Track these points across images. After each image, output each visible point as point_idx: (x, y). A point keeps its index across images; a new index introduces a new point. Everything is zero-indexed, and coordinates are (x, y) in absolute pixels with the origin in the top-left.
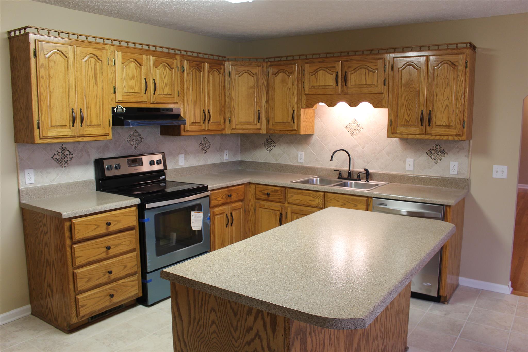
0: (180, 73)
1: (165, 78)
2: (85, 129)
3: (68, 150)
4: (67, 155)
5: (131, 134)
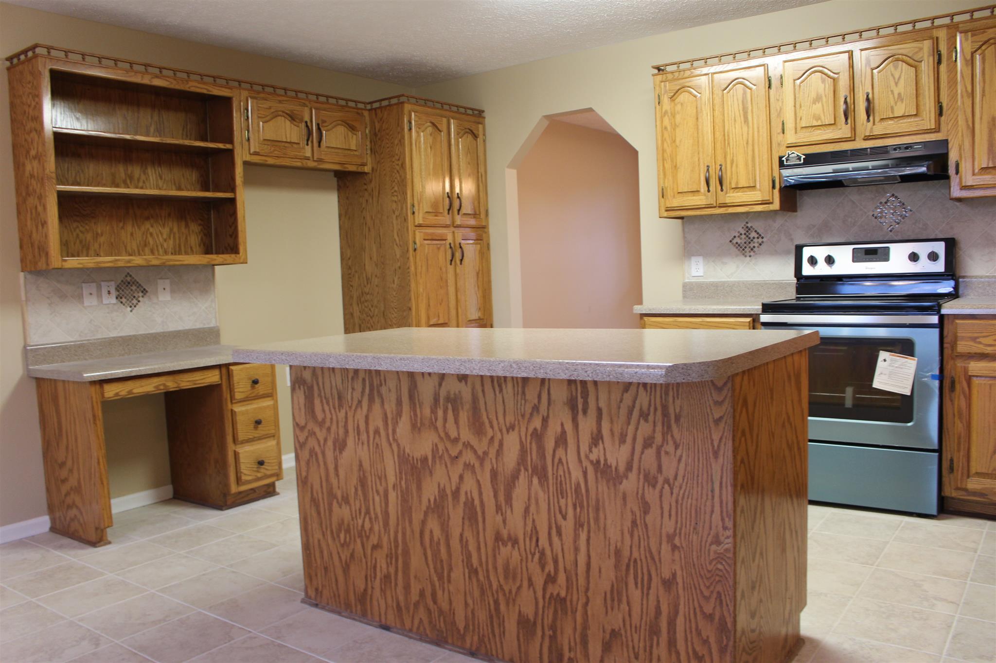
1: (896, 84)
2: (728, 195)
3: (756, 231)
4: (754, 238)
5: (881, 203)
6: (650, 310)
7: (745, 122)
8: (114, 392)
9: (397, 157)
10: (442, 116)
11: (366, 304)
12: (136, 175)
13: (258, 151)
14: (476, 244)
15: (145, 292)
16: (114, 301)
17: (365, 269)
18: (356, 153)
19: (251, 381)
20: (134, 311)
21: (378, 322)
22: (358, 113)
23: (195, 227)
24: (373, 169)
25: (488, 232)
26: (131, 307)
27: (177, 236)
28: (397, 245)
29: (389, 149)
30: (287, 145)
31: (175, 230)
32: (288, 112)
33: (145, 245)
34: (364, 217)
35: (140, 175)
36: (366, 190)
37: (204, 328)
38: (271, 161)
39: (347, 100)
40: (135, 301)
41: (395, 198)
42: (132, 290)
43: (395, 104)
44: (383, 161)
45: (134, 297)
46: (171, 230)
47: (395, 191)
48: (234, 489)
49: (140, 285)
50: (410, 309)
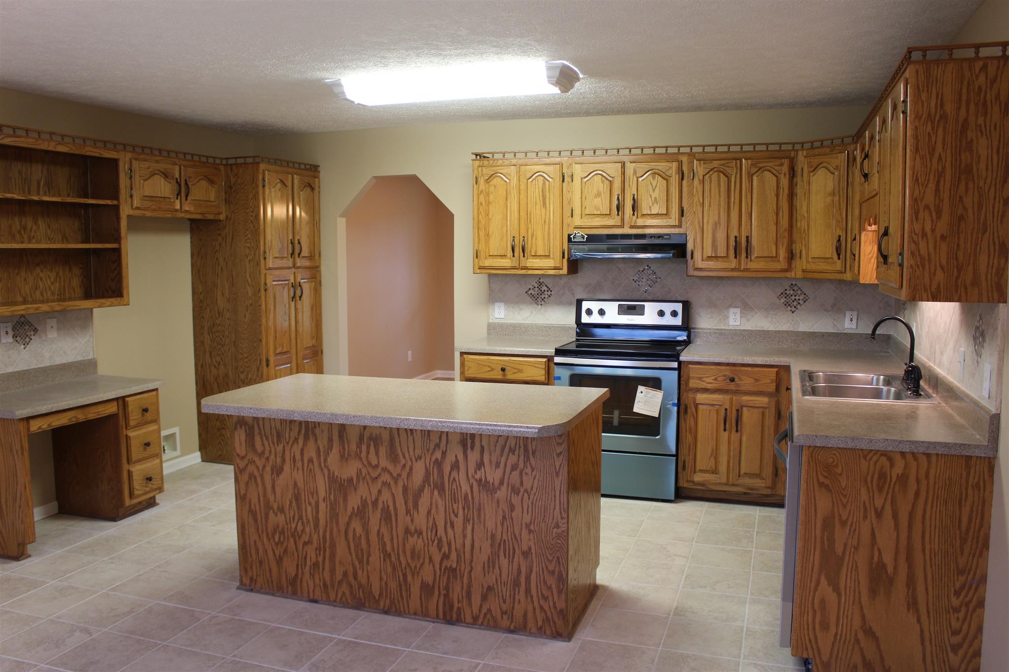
0: (688, 181)
1: (654, 191)
2: (529, 260)
3: (546, 286)
4: (545, 291)
5: (639, 271)
6: (468, 349)
7: (543, 206)
8: (37, 426)
9: (252, 210)
10: (288, 173)
11: (217, 334)
12: (29, 226)
13: (139, 206)
14: (311, 282)
15: (36, 330)
16: (11, 340)
17: (216, 304)
18: (214, 204)
19: (141, 410)
20: (26, 348)
21: (229, 350)
22: (216, 168)
23: (77, 271)
24: (227, 217)
25: (320, 271)
26: (24, 344)
27: (62, 279)
28: (249, 284)
29: (243, 202)
30: (161, 200)
31: (61, 273)
32: (163, 171)
33: (36, 289)
34: (217, 259)
35: (32, 226)
36: (219, 234)
37: (84, 360)
38: (148, 214)
39: (207, 157)
40: (27, 340)
41: (249, 245)
42: (25, 329)
43: (252, 163)
44: (237, 211)
45: (27, 336)
46: (58, 274)
47: (249, 239)
48: (128, 502)
49: (32, 324)
50: (261, 341)
